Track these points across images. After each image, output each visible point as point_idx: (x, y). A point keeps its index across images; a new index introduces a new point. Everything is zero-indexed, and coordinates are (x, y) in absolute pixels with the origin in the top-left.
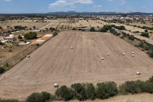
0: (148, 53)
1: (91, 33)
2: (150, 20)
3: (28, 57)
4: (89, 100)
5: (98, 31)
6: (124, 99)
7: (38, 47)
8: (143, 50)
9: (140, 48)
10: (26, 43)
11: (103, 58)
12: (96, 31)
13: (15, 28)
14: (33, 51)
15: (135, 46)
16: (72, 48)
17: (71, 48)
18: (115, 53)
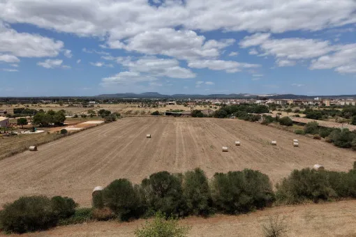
0: (330, 142)
1: (193, 119)
2: (317, 105)
3: (31, 150)
4: (195, 217)
5: (210, 116)
6: (295, 213)
7: (64, 136)
8: (316, 138)
9: (310, 135)
10: (34, 131)
11: (225, 148)
12: (206, 116)
13: (15, 112)
14: (49, 142)
15: (297, 133)
16: (149, 135)
17: (148, 137)
18: (252, 142)
